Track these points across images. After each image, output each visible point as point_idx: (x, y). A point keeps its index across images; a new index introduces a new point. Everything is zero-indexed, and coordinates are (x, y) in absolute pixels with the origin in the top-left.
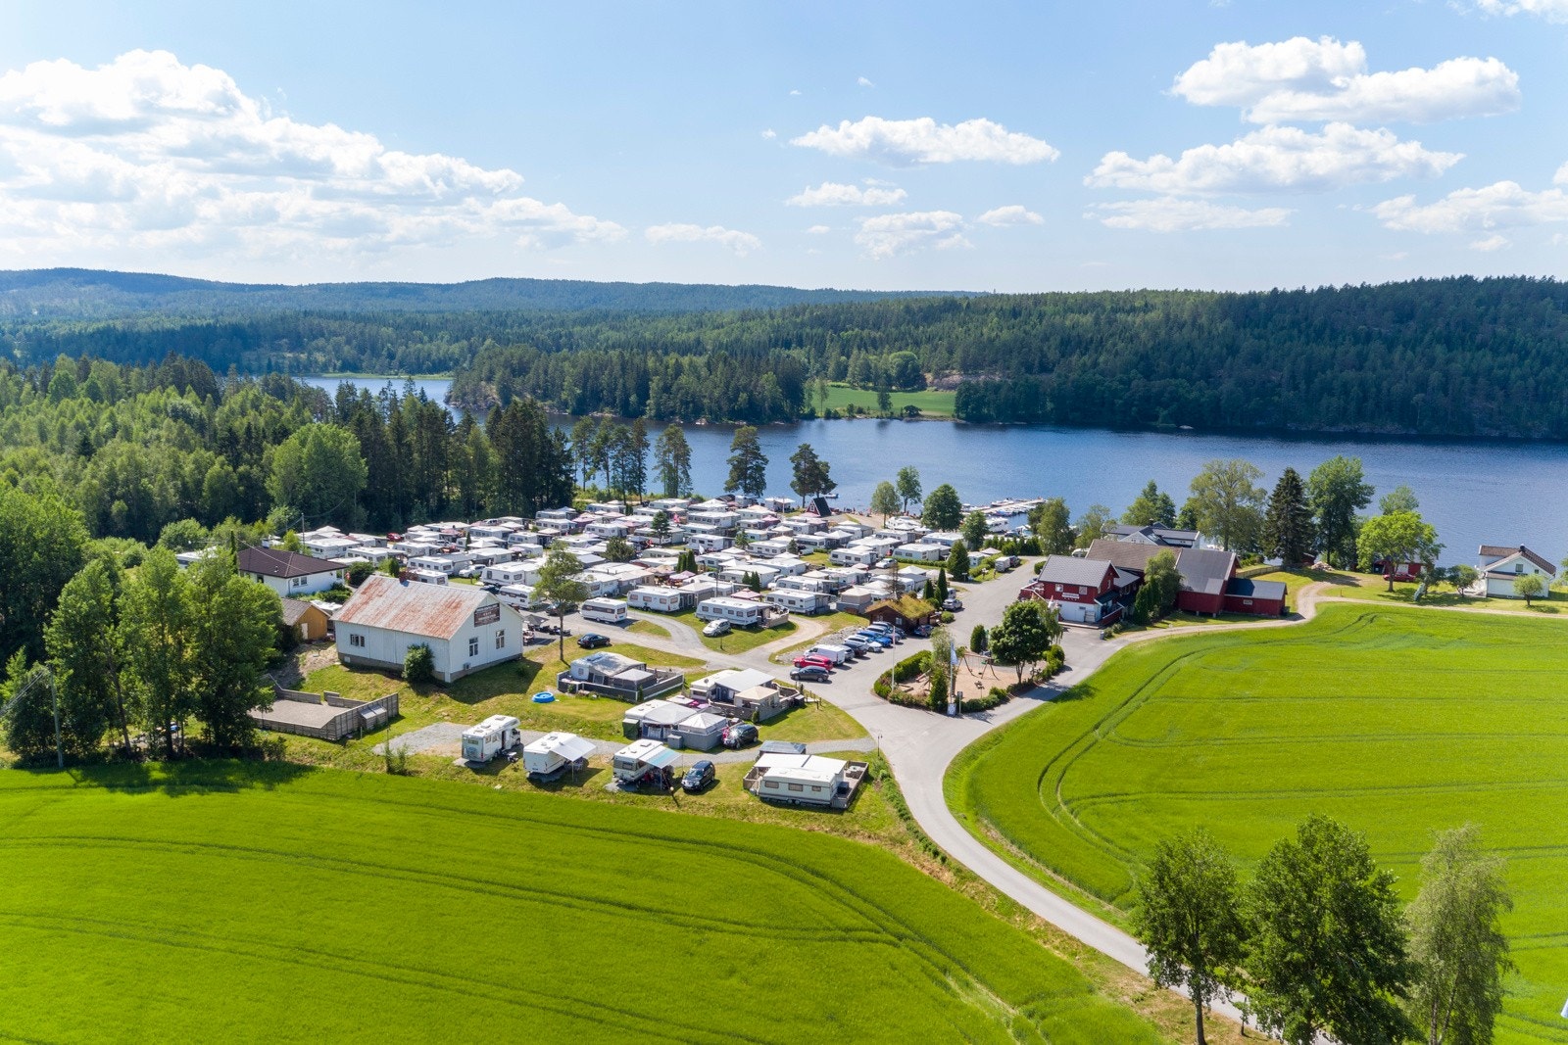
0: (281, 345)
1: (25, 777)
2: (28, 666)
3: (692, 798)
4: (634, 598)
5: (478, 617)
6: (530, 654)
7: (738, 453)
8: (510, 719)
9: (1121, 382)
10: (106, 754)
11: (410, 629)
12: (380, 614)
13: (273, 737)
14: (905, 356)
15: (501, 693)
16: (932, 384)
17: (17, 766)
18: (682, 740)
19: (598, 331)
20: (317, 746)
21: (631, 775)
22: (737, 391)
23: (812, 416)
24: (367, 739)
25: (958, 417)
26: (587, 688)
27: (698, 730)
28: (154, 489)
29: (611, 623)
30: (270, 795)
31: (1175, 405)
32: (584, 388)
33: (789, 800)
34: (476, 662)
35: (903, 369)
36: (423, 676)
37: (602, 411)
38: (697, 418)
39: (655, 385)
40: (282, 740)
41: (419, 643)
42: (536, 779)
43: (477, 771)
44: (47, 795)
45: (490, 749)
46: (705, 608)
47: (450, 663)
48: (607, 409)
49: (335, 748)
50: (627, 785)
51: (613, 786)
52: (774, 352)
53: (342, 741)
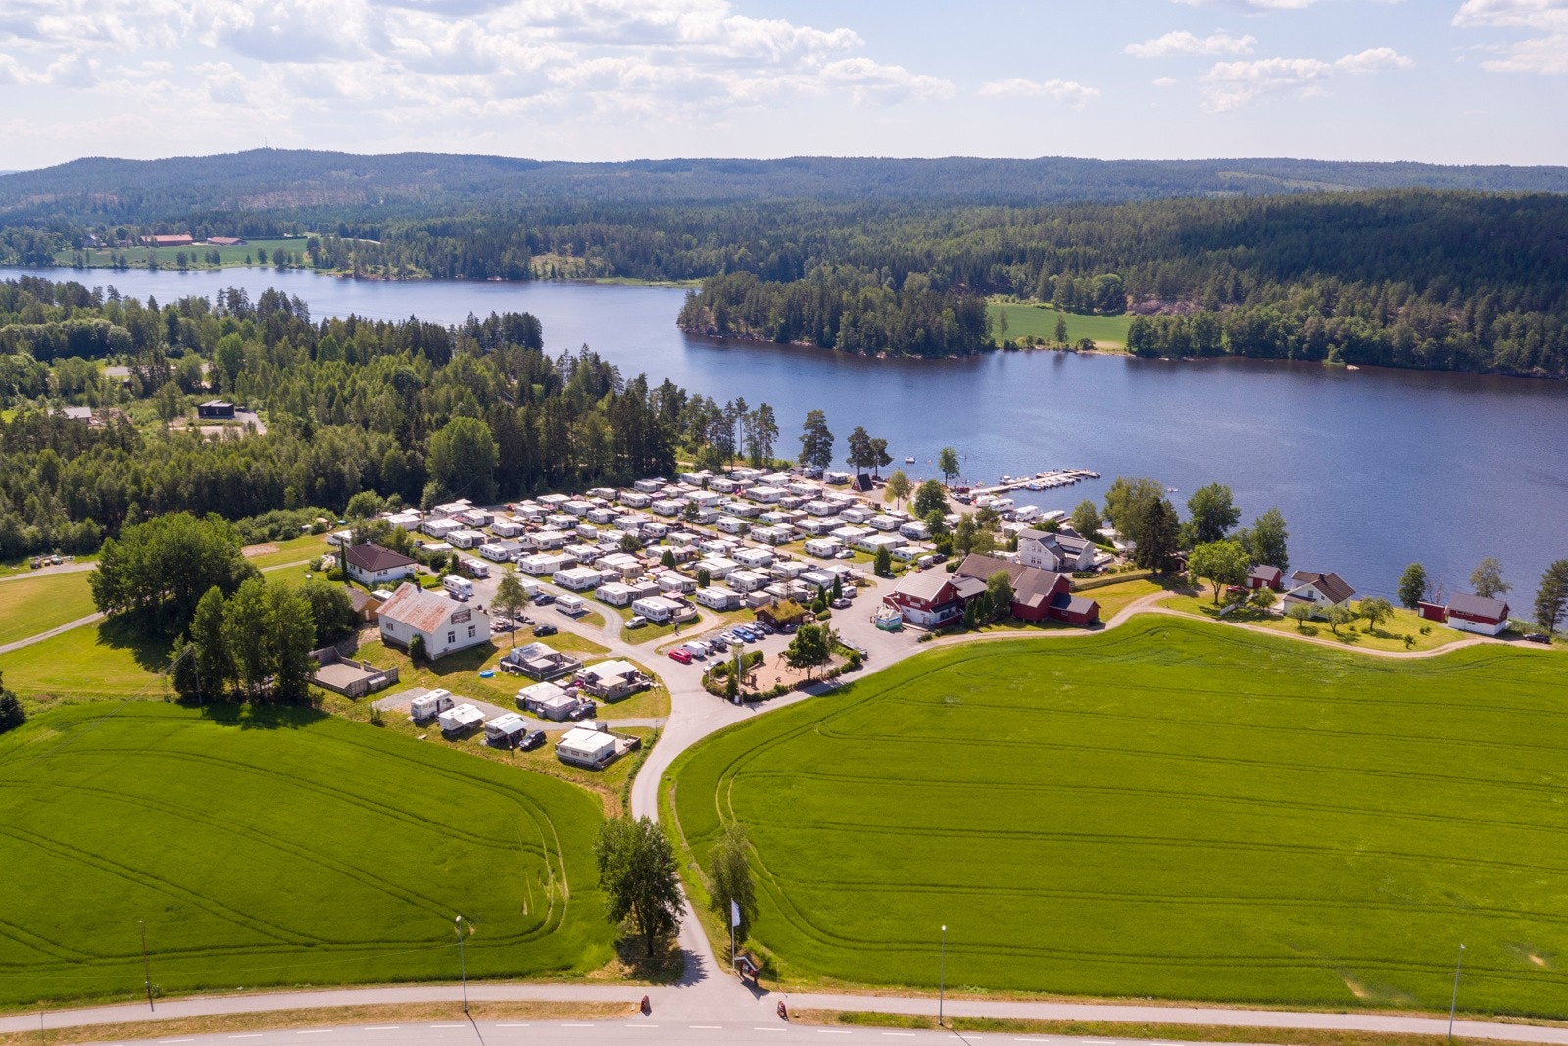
0: (566, 250)
1: (180, 710)
2: (185, 644)
3: (523, 753)
4: (599, 593)
5: (454, 619)
6: (497, 640)
7: (809, 432)
8: (445, 692)
9: (1298, 317)
10: (228, 695)
11: (414, 624)
12: (402, 611)
13: (319, 691)
14: (1108, 280)
15: (461, 670)
16: (1131, 308)
17: (179, 702)
18: (545, 712)
19: (850, 235)
20: (341, 700)
21: (493, 736)
22: (916, 326)
23: (992, 348)
24: (371, 697)
25: (1131, 351)
26: (517, 669)
27: (553, 708)
28: (346, 468)
29: (570, 615)
30: (295, 733)
31: (1346, 343)
32: (787, 318)
33: (572, 761)
34: (452, 647)
35: (1104, 293)
36: (418, 654)
37: (801, 340)
38: (879, 351)
39: (845, 318)
40: (324, 694)
41: (417, 633)
42: (446, 735)
43: (417, 725)
44: (186, 723)
45: (426, 712)
46: (636, 606)
47: (436, 647)
48: (806, 338)
49: (349, 702)
50: (491, 742)
51: (484, 742)
52: (995, 267)
53: (353, 698)
